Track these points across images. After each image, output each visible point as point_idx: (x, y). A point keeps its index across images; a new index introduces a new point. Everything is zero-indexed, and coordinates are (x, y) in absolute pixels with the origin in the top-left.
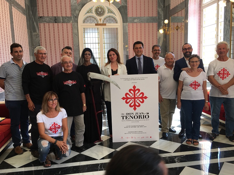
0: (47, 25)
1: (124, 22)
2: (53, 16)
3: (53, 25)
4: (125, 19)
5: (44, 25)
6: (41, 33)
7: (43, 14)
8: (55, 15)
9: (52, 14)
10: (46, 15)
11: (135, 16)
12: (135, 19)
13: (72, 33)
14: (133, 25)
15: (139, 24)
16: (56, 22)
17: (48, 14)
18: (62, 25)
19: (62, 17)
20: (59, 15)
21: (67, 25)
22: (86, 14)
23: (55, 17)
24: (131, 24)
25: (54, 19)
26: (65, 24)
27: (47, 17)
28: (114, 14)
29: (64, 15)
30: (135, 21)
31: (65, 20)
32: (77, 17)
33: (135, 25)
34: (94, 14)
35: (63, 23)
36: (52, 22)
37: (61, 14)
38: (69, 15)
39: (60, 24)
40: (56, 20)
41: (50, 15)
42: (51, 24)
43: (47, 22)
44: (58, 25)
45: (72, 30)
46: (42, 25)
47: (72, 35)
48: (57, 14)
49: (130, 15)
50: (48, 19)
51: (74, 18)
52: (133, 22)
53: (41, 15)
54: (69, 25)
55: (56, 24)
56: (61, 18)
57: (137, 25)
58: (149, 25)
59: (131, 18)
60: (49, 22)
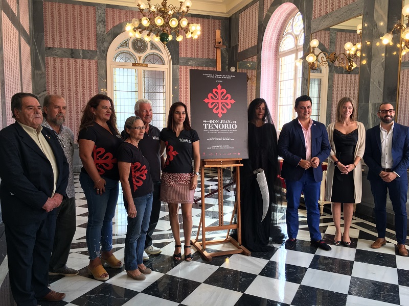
0: (58, 60)
1: (173, 63)
2: (68, 48)
3: (69, 61)
4: (175, 60)
5: (54, 60)
6: (48, 71)
7: (53, 43)
8: (71, 46)
10: (57, 45)
11: (189, 56)
12: (189, 60)
13: (98, 74)
14: (186, 69)
16: (72, 58)
17: (61, 44)
18: (83, 62)
19: (83, 50)
20: (78, 47)
21: (89, 62)
22: (118, 48)
23: (72, 49)
24: (183, 68)
25: (69, 52)
26: (86, 62)
27: (59, 49)
28: (160, 51)
29: (85, 48)
30: (189, 63)
31: (87, 55)
32: (105, 52)
34: (131, 50)
35: (83, 58)
36: (66, 57)
37: (82, 45)
38: (93, 48)
39: (79, 61)
40: (73, 54)
41: (64, 46)
42: (65, 60)
43: (59, 57)
44: (76, 62)
45: (97, 70)
46: (50, 60)
47: (97, 77)
48: (75, 45)
49: (182, 55)
50: (60, 51)
51: (100, 52)
52: (186, 64)
53: (50, 45)
54: (93, 62)
55: (72, 61)
56: (81, 52)
59: (183, 58)
60: (62, 57)
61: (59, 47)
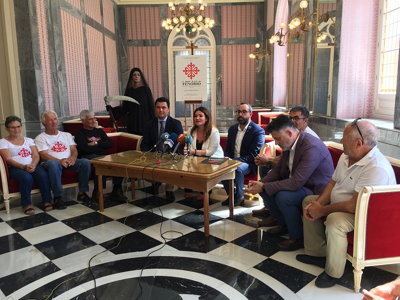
0: (135, 48)
1: (217, 44)
2: (142, 39)
3: (142, 48)
4: (219, 41)
5: (133, 49)
6: (129, 57)
7: (132, 37)
8: (144, 38)
9: (142, 37)
10: (135, 38)
11: (230, 37)
12: (230, 40)
13: (162, 56)
14: (227, 47)
15: (234, 47)
16: (145, 46)
17: (137, 37)
18: (151, 48)
20: (149, 38)
21: (156, 48)
22: (176, 36)
23: (144, 40)
24: (225, 47)
25: (143, 42)
26: (154, 48)
27: (136, 40)
28: (207, 35)
29: (153, 38)
30: (230, 43)
31: (154, 43)
32: (166, 40)
33: (230, 47)
34: (185, 36)
35: (152, 46)
36: (140, 46)
37: (151, 36)
38: (158, 38)
39: (149, 48)
40: (145, 43)
41: (139, 38)
42: (140, 48)
43: (136, 46)
44: (147, 48)
45: (161, 53)
46: (131, 48)
47: (161, 59)
48: (146, 37)
49: (224, 36)
50: (137, 42)
51: (163, 40)
52: (227, 44)
53: (130, 38)
54: (158, 48)
55: (145, 48)
56: (150, 41)
57: (232, 47)
58: (246, 47)
59: (225, 39)
60: (138, 46)
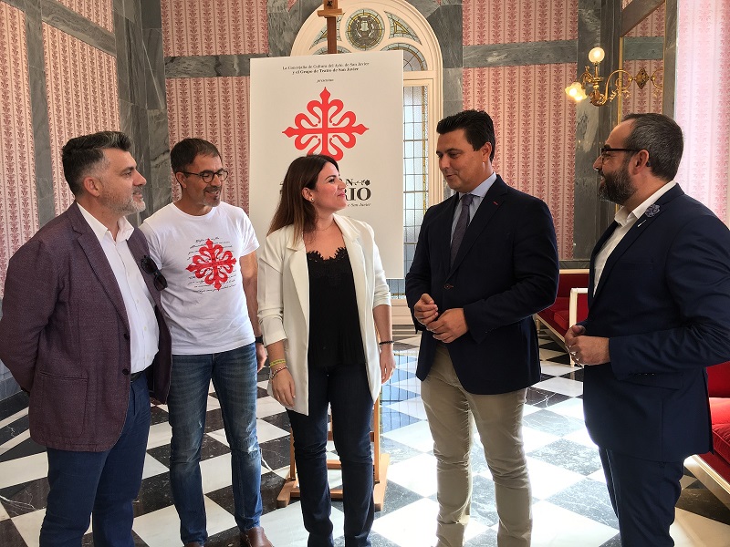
0: (190, 83)
1: (447, 64)
2: (209, 56)
3: (211, 84)
5: (183, 85)
6: (171, 110)
7: (181, 47)
8: (216, 51)
9: (209, 47)
10: (188, 52)
11: (489, 40)
12: (489, 50)
14: (481, 74)
15: (504, 72)
16: (219, 75)
17: (195, 47)
18: (240, 83)
19: (240, 56)
20: (230, 51)
22: (316, 42)
23: (217, 57)
24: (473, 73)
25: (212, 64)
27: (193, 58)
28: (415, 37)
29: (245, 50)
30: (490, 60)
32: (285, 54)
33: (489, 73)
34: (346, 43)
35: (241, 75)
36: (205, 75)
37: (237, 45)
39: (232, 81)
40: (219, 66)
41: (202, 51)
42: (204, 82)
43: (192, 76)
44: (225, 83)
46: (175, 84)
48: (223, 46)
49: (471, 38)
50: (193, 63)
52: (481, 63)
53: (174, 52)
55: (218, 81)
56: (236, 61)
57: (496, 74)
58: (543, 72)
59: (474, 48)
60: (197, 75)
61: (191, 54)
